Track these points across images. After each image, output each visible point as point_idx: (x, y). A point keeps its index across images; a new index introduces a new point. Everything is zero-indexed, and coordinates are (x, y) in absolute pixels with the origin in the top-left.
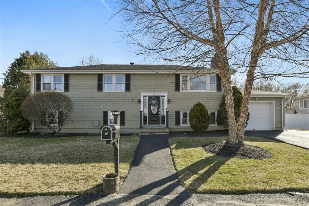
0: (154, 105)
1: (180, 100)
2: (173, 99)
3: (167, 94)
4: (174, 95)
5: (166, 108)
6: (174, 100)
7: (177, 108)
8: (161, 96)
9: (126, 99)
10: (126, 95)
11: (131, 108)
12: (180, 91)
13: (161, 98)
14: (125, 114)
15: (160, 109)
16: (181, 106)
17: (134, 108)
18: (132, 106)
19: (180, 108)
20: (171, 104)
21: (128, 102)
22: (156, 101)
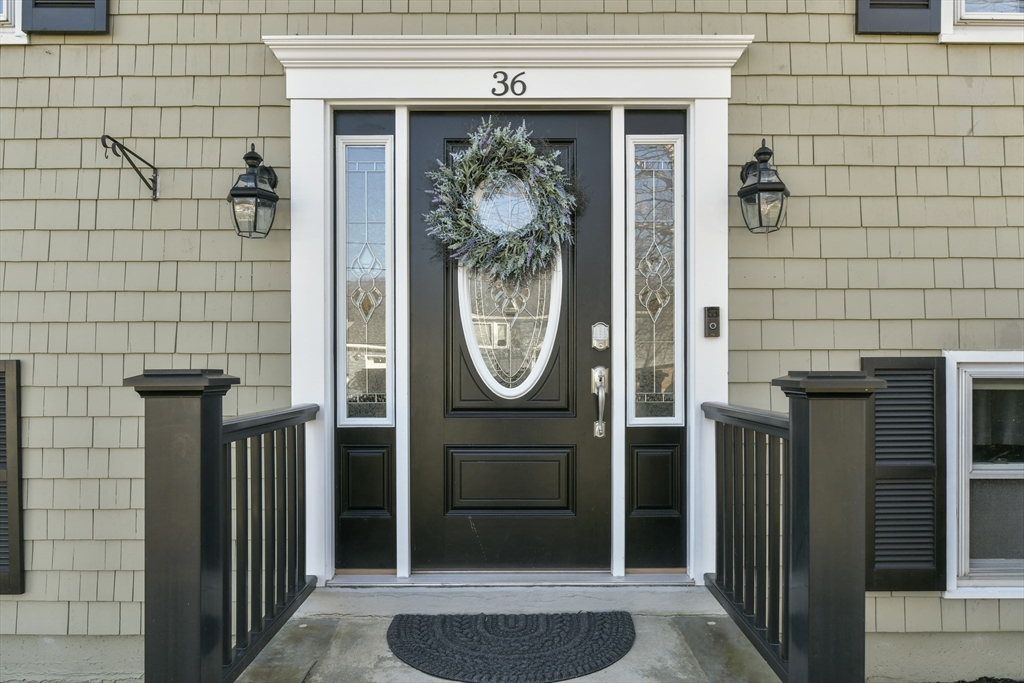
0: (497, 257)
1: (932, 182)
2: (827, 151)
3: (720, 82)
4: (837, 90)
5: (712, 313)
6: (838, 181)
7: (884, 305)
8: (618, 119)
9: (50, 154)
10: (33, 93)
11: (129, 307)
12: (948, 33)
13: (623, 147)
14: (32, 405)
15: (607, 319)
16: (949, 273)
17: (166, 307)
18: (141, 277)
19: (939, 304)
20: (780, 243)
21: (65, 215)
22: (546, 201)
